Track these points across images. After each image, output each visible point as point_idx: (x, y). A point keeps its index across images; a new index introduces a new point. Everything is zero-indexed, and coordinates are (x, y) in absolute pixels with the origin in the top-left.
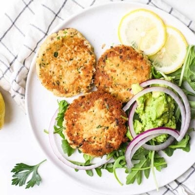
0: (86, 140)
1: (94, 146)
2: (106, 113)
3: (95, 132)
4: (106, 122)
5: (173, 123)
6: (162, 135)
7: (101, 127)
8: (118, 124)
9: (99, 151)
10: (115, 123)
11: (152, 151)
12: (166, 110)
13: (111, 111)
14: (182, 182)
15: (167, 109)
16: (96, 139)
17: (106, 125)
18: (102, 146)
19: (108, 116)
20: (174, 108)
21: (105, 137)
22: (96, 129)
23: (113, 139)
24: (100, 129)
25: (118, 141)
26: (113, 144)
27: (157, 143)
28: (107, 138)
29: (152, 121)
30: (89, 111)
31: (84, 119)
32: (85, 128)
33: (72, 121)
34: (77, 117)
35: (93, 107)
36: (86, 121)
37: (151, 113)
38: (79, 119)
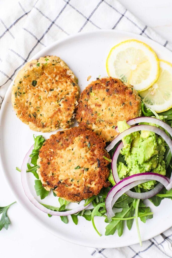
0: (62, 182)
1: (71, 189)
2: (87, 152)
3: (73, 174)
4: (86, 163)
5: (162, 169)
6: (149, 181)
7: (80, 168)
8: (99, 165)
9: (76, 195)
10: (96, 165)
11: (136, 200)
12: (156, 153)
13: (93, 151)
14: (169, 236)
15: (157, 152)
16: (73, 181)
17: (86, 166)
18: (80, 189)
19: (89, 156)
20: (165, 151)
21: (84, 179)
22: (74, 170)
23: (94, 183)
24: (79, 171)
25: (99, 185)
26: (92, 188)
27: (143, 190)
28: (86, 181)
29: (139, 165)
30: (68, 149)
31: (61, 157)
32: (62, 168)
33: (48, 159)
34: (53, 154)
35: (72, 145)
36: (63, 160)
37: (138, 155)
38: (55, 157)
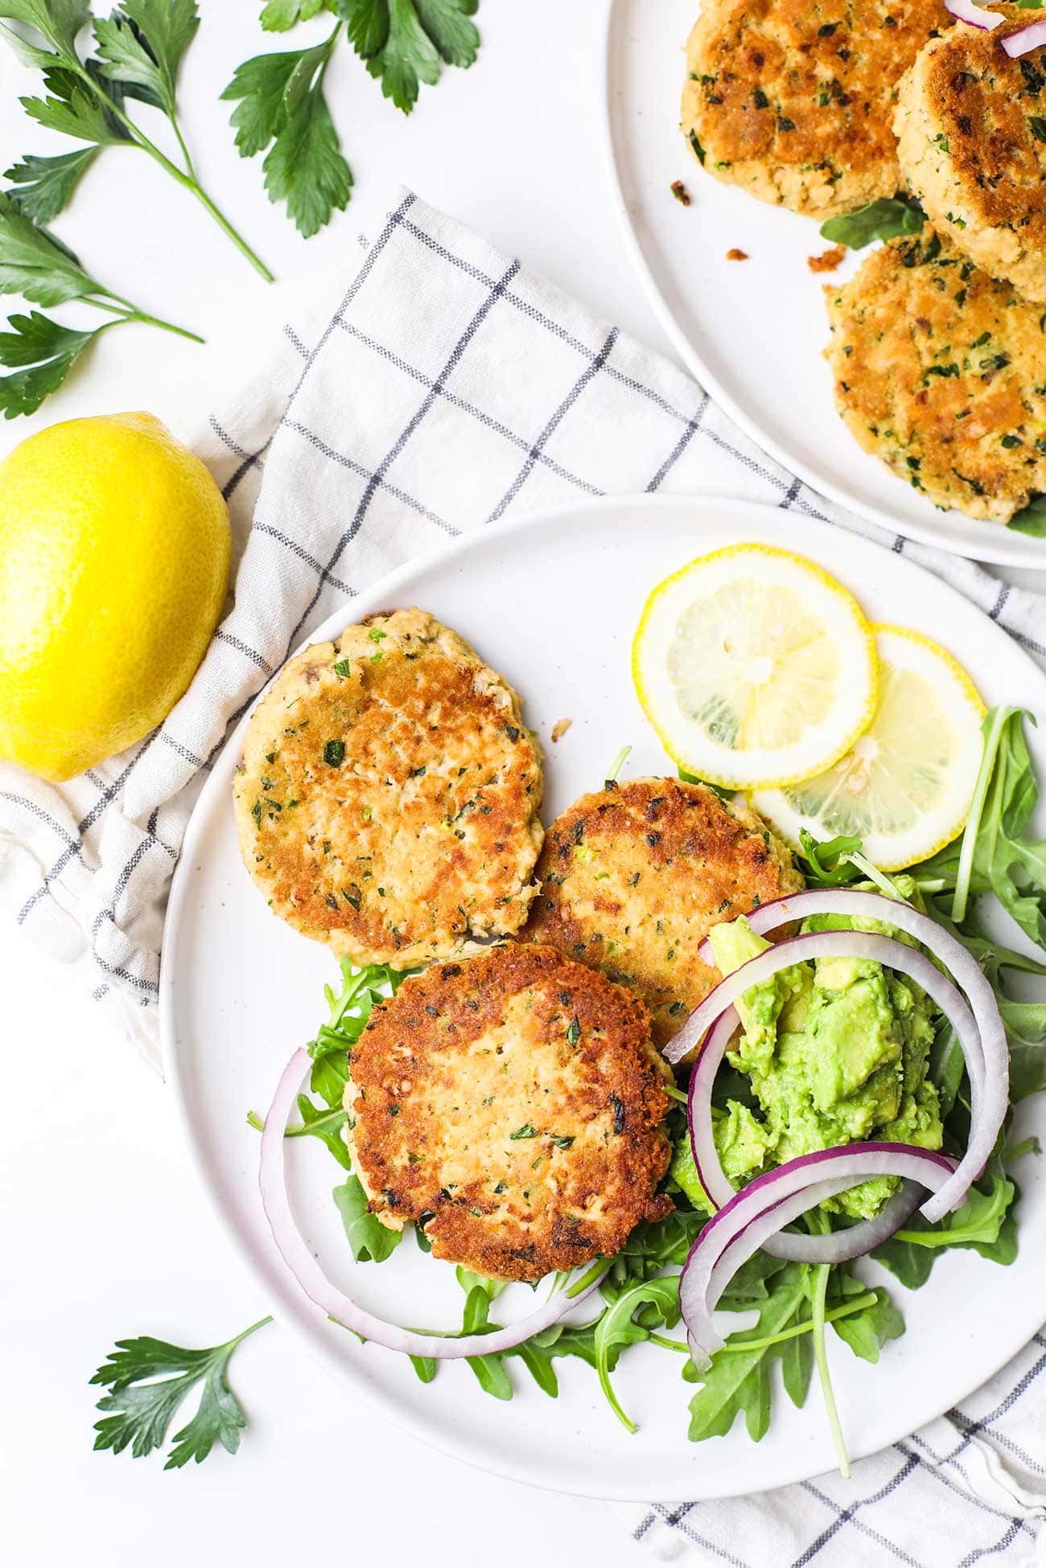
0: (453, 1192)
1: (493, 1227)
2: (564, 1063)
3: (504, 1161)
4: (559, 1112)
5: (924, 1119)
6: (869, 1180)
7: (533, 1135)
8: (621, 1125)
9: (520, 1254)
10: (606, 1120)
11: (813, 1267)
12: (891, 1055)
13: (591, 1058)
14: (986, 1421)
15: (894, 1048)
16: (505, 1192)
17: (561, 1128)
18: (538, 1229)
19: (573, 1082)
20: (930, 1040)
21: (552, 1185)
22: (509, 1145)
23: (596, 1204)
24: (528, 1147)
25: (621, 1212)
26: (592, 1227)
27: (840, 1222)
28: (560, 1193)
29: (819, 1114)
30: (476, 1046)
31: (449, 1084)
32: (452, 1134)
33: (389, 1090)
34: (411, 1070)
35: (498, 1031)
36: (458, 1098)
37: (808, 1070)
38: (422, 1082)
